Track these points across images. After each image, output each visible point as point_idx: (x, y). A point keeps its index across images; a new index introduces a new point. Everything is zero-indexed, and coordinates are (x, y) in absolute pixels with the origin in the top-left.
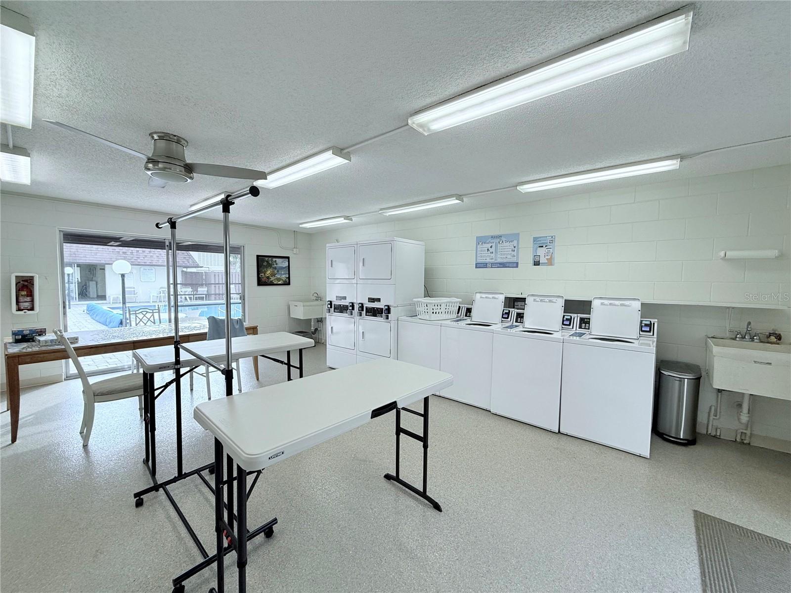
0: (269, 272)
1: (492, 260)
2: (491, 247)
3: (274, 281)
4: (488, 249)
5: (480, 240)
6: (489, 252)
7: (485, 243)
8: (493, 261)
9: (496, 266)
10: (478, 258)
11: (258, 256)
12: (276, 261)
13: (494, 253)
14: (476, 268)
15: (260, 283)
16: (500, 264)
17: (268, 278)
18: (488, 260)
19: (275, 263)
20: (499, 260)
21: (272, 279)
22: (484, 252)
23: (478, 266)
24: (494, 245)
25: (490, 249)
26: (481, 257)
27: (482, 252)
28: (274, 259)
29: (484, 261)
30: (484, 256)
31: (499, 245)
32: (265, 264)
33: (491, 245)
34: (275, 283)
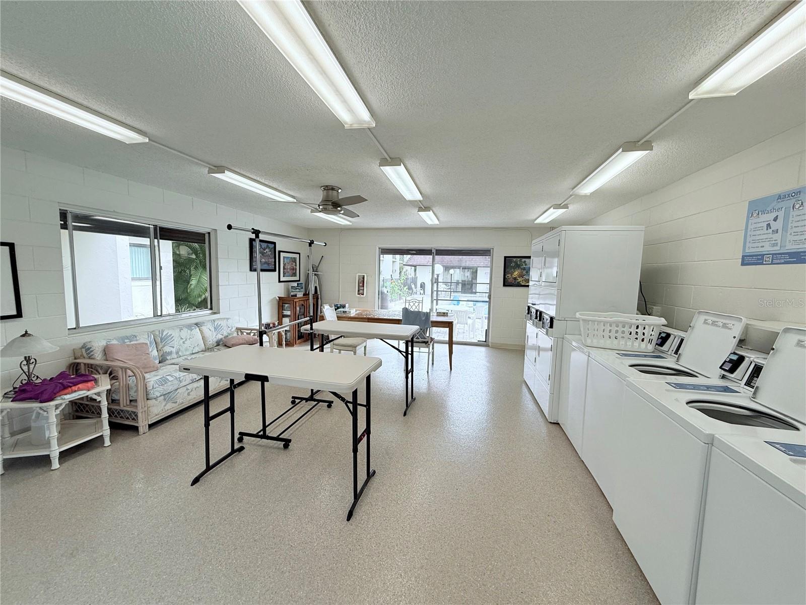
0: (516, 273)
1: (775, 248)
2: (775, 220)
3: (521, 283)
4: (769, 226)
5: (757, 207)
6: (770, 231)
7: (763, 212)
8: (777, 249)
9: (783, 261)
10: (748, 245)
11: (505, 257)
12: (525, 261)
13: (780, 231)
14: (743, 264)
15: (506, 284)
16: (791, 255)
17: (515, 279)
18: (767, 248)
19: (524, 264)
20: (790, 247)
21: (520, 280)
22: (761, 232)
23: (749, 260)
24: (781, 214)
25: (772, 223)
26: (754, 241)
27: (758, 232)
28: (523, 260)
29: (758, 250)
30: (759, 241)
31: (792, 213)
32: (513, 264)
33: (773, 215)
34: (523, 284)
